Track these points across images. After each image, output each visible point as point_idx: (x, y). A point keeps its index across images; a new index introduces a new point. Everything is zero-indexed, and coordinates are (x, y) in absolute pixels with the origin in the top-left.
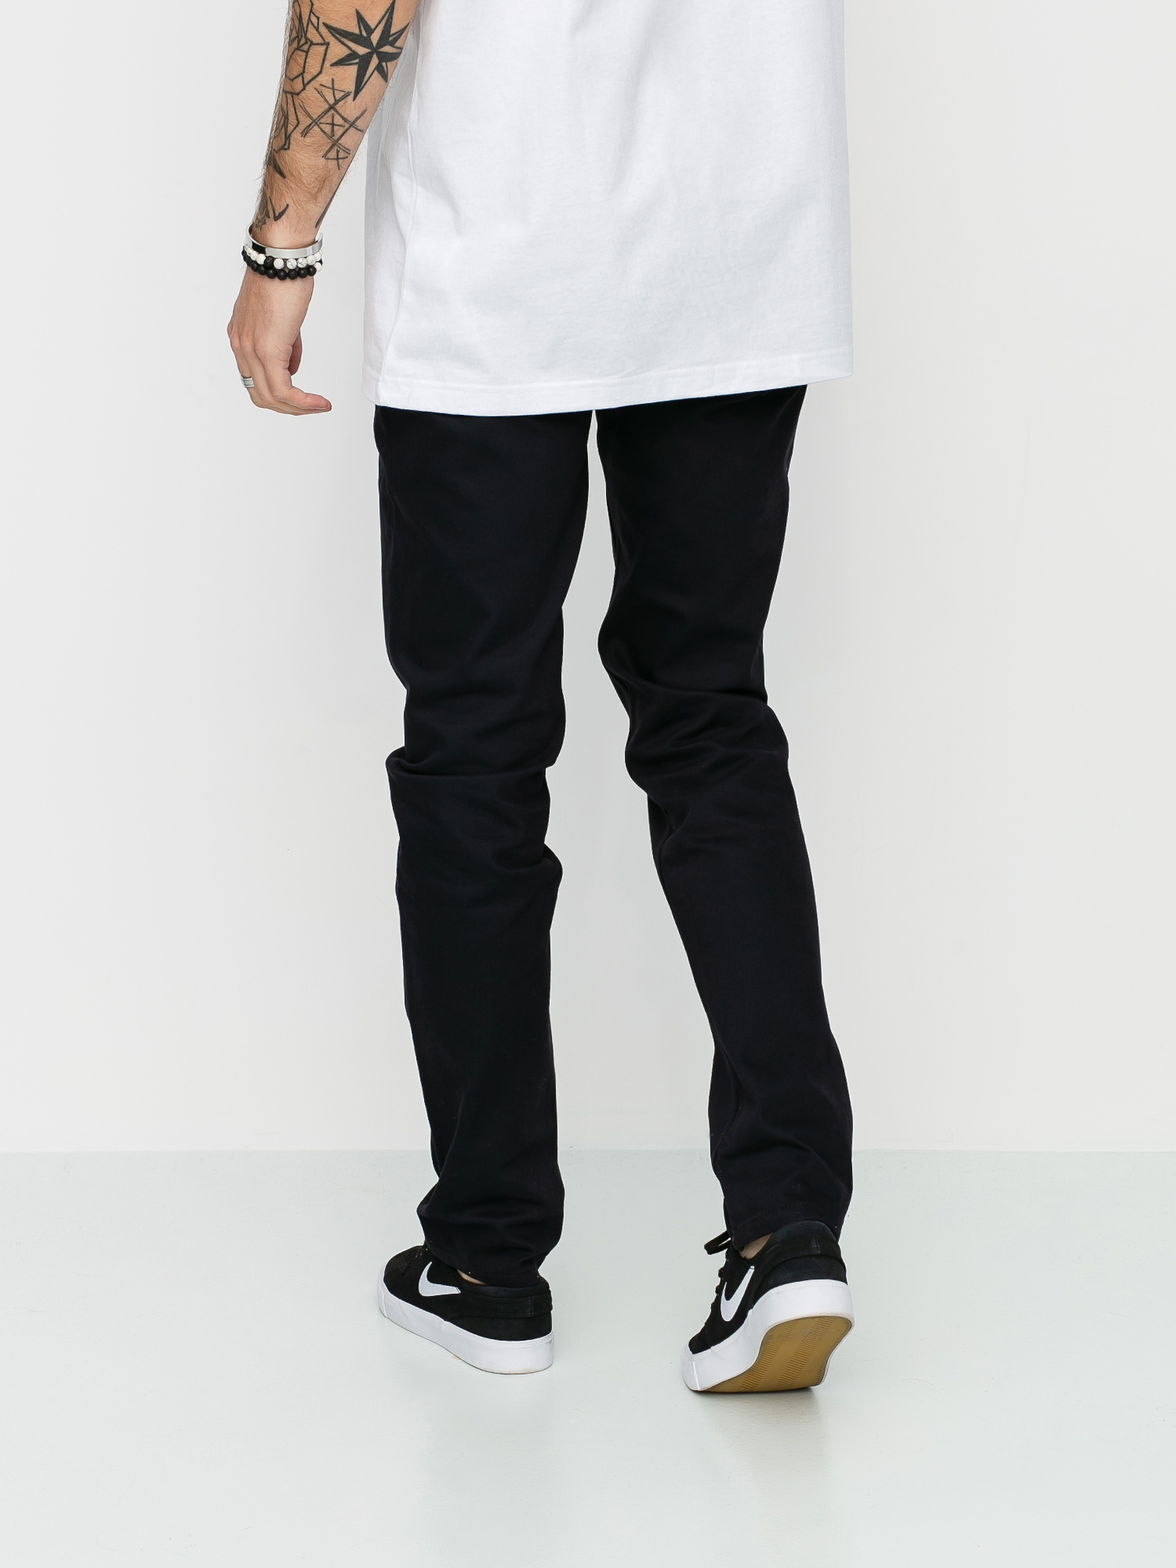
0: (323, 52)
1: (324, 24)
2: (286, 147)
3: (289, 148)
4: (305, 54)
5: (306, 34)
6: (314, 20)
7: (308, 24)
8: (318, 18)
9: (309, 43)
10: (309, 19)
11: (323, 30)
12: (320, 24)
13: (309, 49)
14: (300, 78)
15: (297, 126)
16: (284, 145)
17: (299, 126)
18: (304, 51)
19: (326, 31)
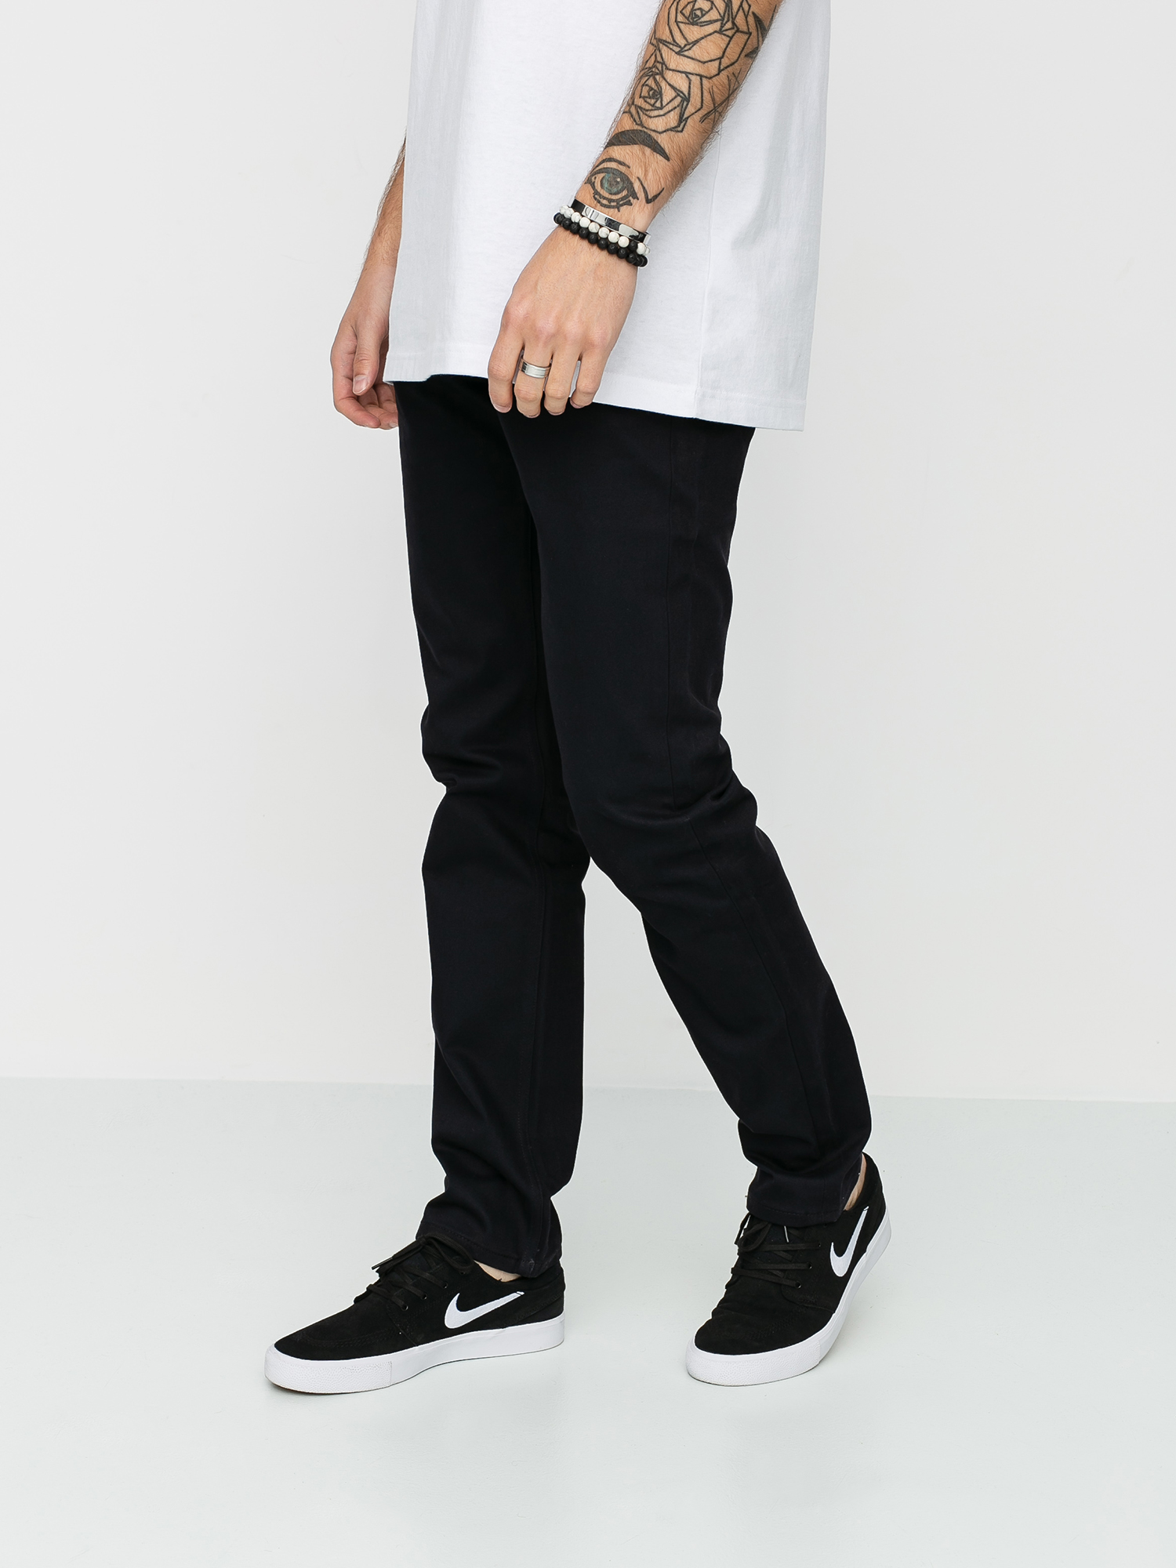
0: (745, 41)
1: (753, 13)
2: (680, 129)
3: (682, 131)
4: (728, 39)
5: (734, 19)
6: (746, 6)
7: (739, 10)
8: (750, 6)
9: (736, 29)
10: (741, 5)
11: (751, 19)
12: (750, 13)
13: (733, 35)
14: (717, 62)
15: (699, 110)
16: (679, 126)
17: (702, 110)
18: (728, 36)
19: (753, 19)
